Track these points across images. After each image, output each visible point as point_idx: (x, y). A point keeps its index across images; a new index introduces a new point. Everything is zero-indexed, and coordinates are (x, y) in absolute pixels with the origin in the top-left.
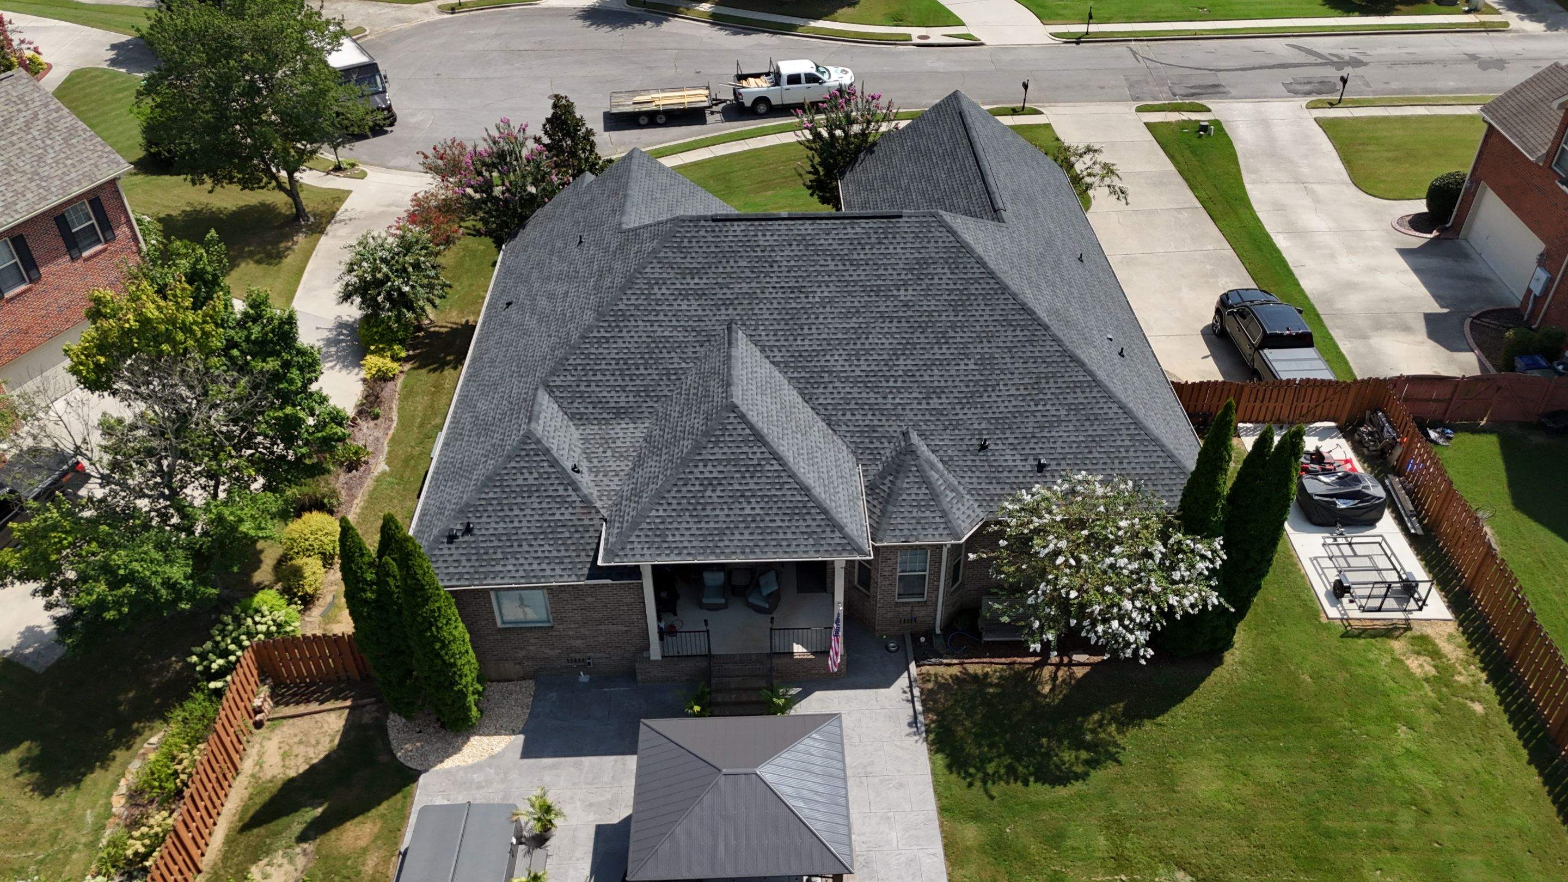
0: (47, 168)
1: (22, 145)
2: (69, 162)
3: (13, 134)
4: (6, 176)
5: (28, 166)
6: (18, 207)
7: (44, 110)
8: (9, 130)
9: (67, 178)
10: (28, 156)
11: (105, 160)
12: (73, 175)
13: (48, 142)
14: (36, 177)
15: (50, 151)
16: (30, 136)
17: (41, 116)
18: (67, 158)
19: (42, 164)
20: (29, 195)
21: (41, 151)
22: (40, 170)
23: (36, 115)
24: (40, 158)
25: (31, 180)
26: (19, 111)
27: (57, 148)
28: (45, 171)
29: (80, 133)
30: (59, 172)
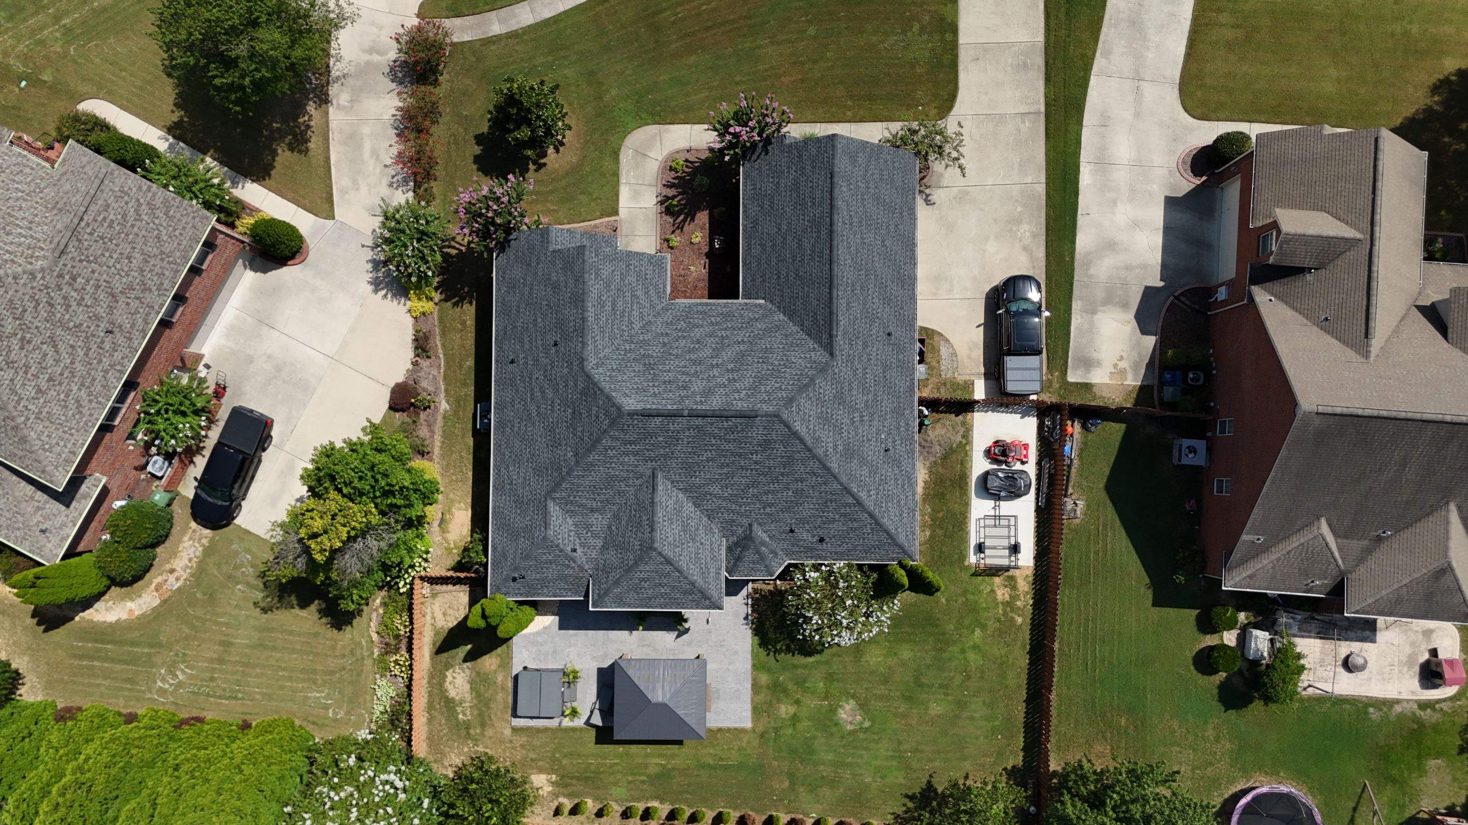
0: (167, 244)
1: (143, 232)
2: (177, 233)
3: (133, 226)
4: (146, 264)
5: (155, 249)
6: (165, 285)
7: (141, 194)
8: (129, 224)
9: (182, 247)
10: (151, 240)
11: (198, 219)
12: (184, 242)
13: (157, 221)
14: (164, 256)
15: (162, 229)
16: (144, 222)
17: (142, 201)
18: (175, 230)
19: (162, 243)
20: (167, 273)
21: (156, 232)
22: (163, 249)
23: (138, 200)
24: (158, 237)
25: (162, 260)
26: (127, 203)
27: (165, 224)
28: (167, 248)
29: (172, 202)
30: (175, 244)
